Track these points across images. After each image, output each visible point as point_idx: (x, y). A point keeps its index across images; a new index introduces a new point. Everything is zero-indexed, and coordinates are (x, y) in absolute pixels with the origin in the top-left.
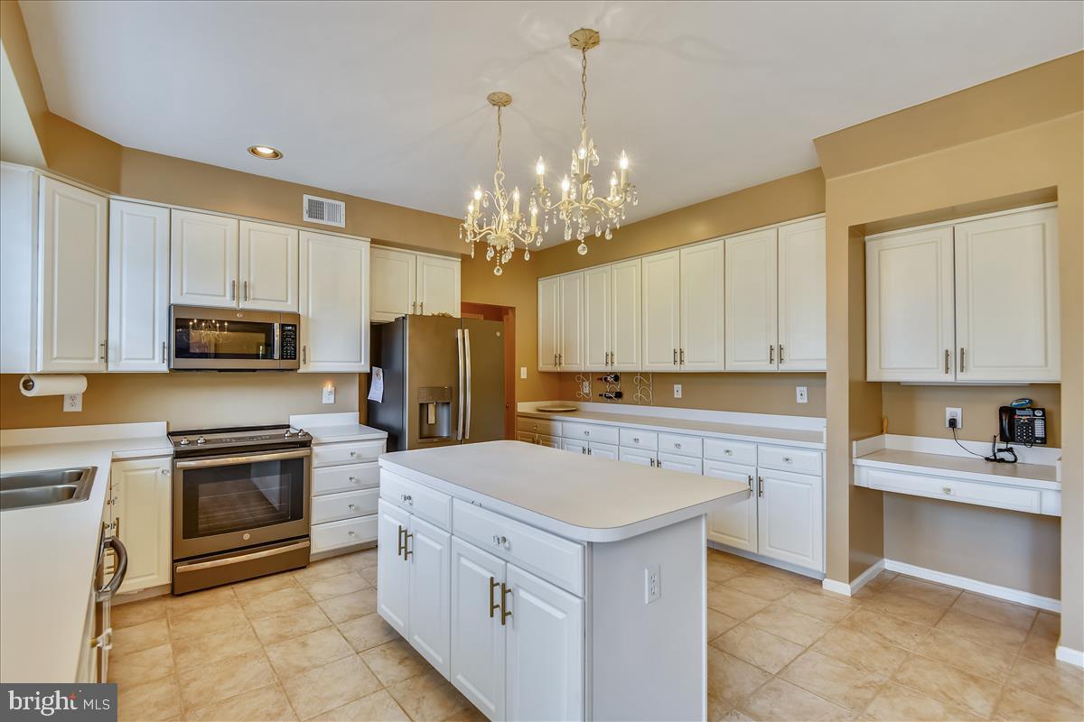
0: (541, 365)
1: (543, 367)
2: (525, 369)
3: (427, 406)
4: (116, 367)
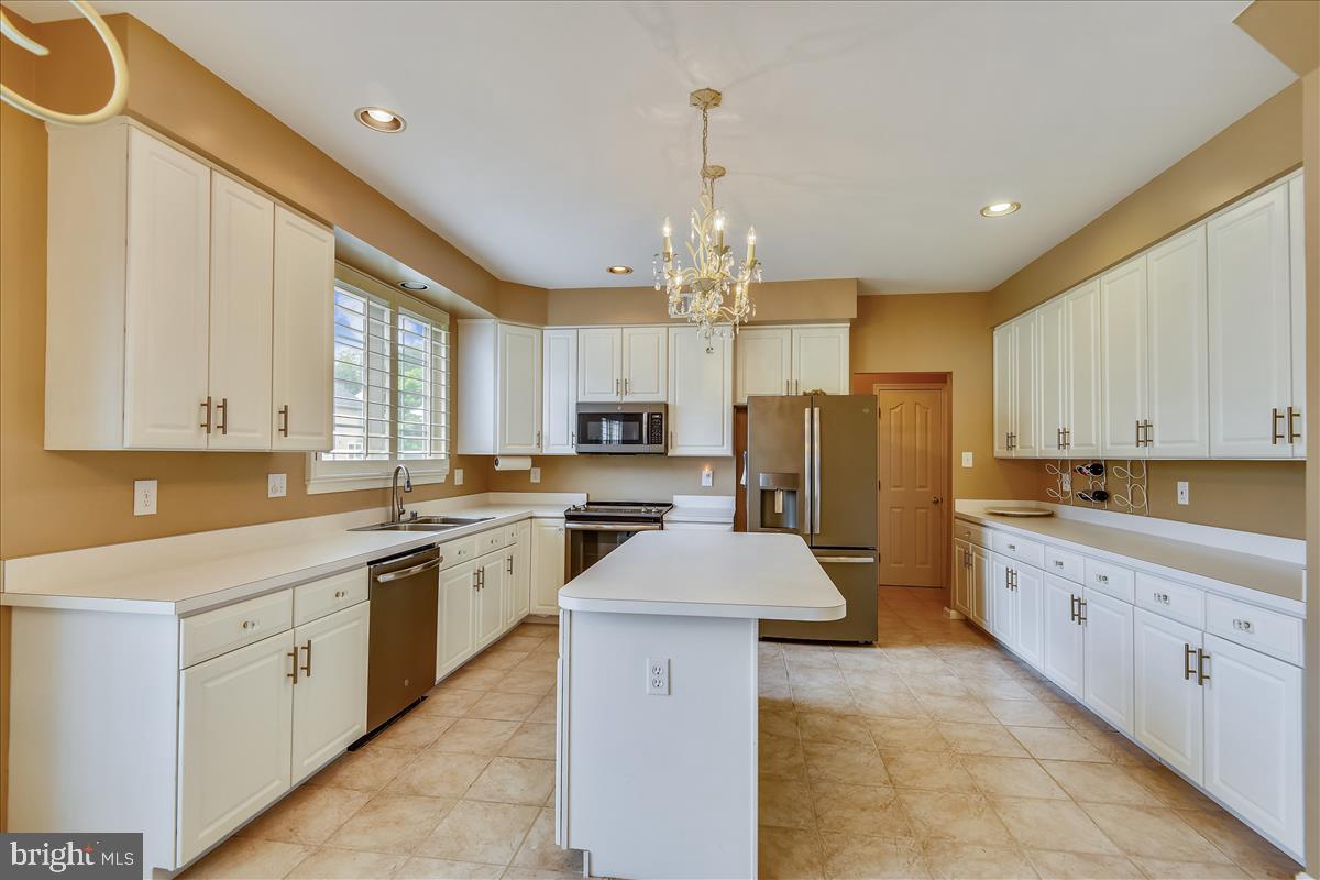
0: (996, 449)
1: (1000, 451)
2: (971, 454)
3: (773, 492)
4: (547, 451)
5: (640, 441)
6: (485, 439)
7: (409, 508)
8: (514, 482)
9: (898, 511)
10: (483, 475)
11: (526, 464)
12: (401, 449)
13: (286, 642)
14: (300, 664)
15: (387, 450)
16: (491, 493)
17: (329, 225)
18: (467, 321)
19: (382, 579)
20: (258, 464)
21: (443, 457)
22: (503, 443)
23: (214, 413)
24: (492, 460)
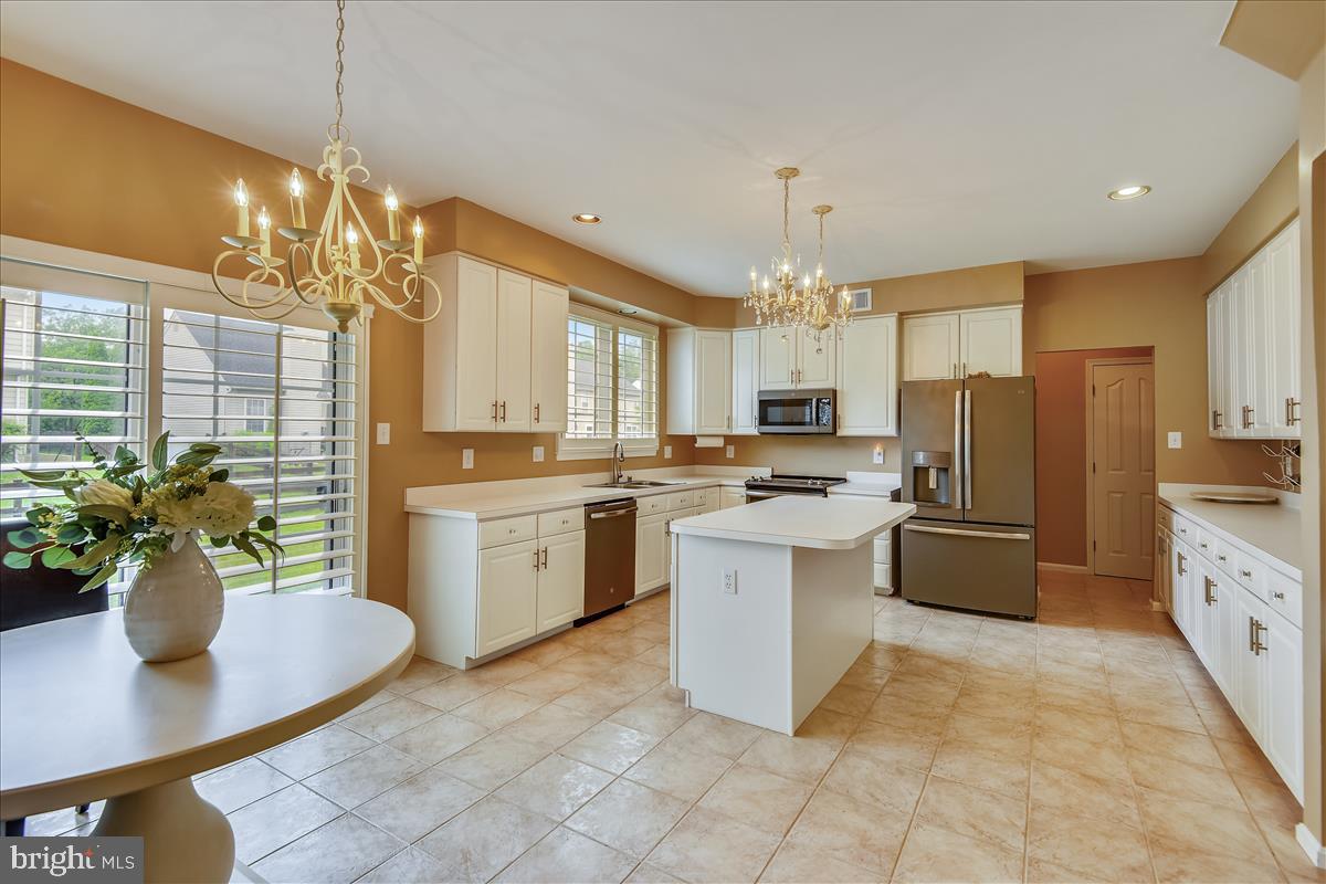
1: (1212, 431)
2: (1180, 435)
3: (926, 469)
4: (735, 432)
5: (811, 424)
6: (687, 421)
7: (626, 474)
8: (711, 457)
9: (1119, 495)
10: (687, 452)
11: (719, 443)
12: (621, 428)
13: (533, 545)
14: (541, 560)
15: (610, 432)
16: (697, 466)
17: (566, 285)
18: (672, 331)
19: (593, 516)
20: (526, 440)
21: (654, 436)
22: (700, 426)
23: (499, 411)
24: (693, 438)
